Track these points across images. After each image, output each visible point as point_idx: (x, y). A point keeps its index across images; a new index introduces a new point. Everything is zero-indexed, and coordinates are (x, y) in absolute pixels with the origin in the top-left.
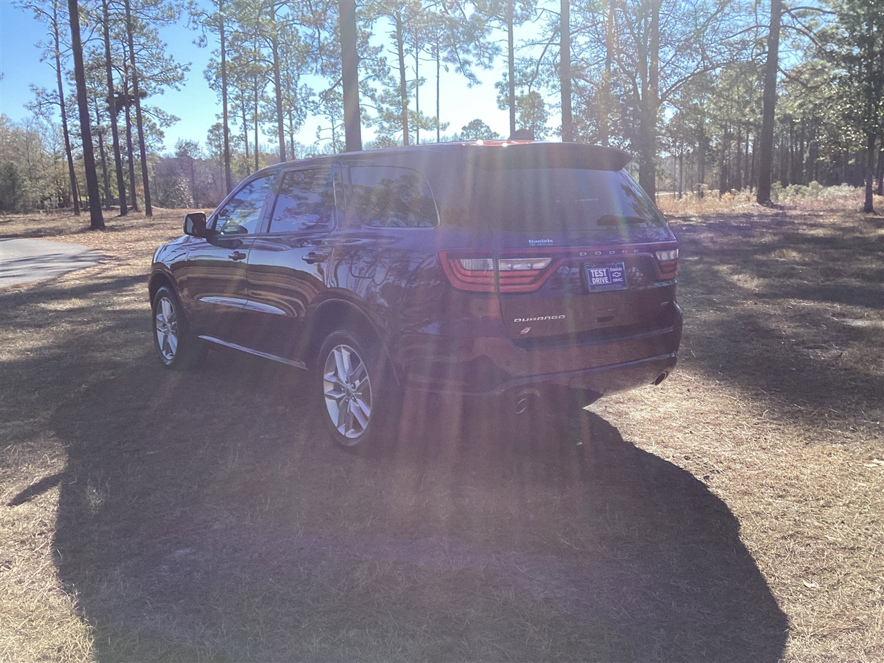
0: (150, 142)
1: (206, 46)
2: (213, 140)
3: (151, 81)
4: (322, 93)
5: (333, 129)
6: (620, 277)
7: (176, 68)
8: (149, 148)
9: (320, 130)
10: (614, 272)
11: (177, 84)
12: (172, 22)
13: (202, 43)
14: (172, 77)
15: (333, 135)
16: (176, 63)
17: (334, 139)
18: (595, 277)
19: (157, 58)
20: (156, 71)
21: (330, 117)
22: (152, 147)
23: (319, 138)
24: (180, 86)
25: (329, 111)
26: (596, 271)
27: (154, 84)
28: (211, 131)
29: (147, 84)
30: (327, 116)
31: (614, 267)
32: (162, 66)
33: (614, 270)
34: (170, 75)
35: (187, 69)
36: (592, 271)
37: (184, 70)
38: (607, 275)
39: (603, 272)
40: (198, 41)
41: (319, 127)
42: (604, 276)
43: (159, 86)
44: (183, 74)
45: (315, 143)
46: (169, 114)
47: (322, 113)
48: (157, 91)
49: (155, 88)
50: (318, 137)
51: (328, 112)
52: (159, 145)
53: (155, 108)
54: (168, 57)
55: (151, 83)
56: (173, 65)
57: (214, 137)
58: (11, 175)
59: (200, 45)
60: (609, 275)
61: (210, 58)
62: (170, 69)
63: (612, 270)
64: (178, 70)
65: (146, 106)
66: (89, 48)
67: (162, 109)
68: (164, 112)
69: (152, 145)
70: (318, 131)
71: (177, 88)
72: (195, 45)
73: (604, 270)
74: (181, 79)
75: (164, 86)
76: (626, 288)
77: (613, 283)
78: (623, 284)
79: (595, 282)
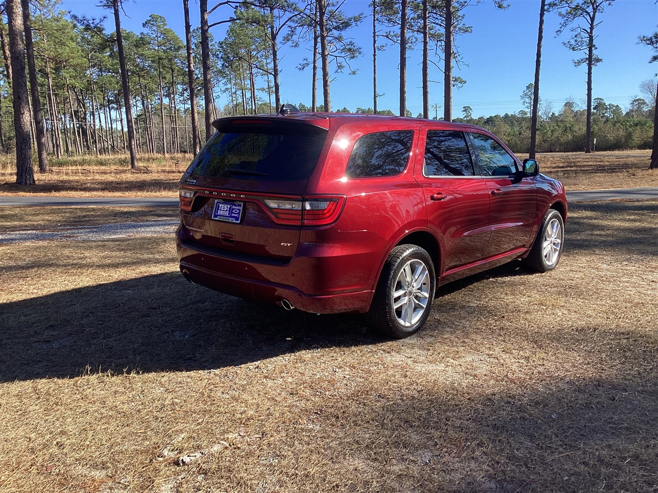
6: (237, 214)
10: (235, 209)
18: (221, 210)
31: (235, 205)
33: (236, 207)
36: (220, 205)
38: (229, 210)
39: (227, 207)
42: (227, 210)
60: (231, 210)
63: (234, 207)
73: (229, 206)
76: (239, 222)
77: (231, 217)
78: (237, 219)
79: (220, 212)
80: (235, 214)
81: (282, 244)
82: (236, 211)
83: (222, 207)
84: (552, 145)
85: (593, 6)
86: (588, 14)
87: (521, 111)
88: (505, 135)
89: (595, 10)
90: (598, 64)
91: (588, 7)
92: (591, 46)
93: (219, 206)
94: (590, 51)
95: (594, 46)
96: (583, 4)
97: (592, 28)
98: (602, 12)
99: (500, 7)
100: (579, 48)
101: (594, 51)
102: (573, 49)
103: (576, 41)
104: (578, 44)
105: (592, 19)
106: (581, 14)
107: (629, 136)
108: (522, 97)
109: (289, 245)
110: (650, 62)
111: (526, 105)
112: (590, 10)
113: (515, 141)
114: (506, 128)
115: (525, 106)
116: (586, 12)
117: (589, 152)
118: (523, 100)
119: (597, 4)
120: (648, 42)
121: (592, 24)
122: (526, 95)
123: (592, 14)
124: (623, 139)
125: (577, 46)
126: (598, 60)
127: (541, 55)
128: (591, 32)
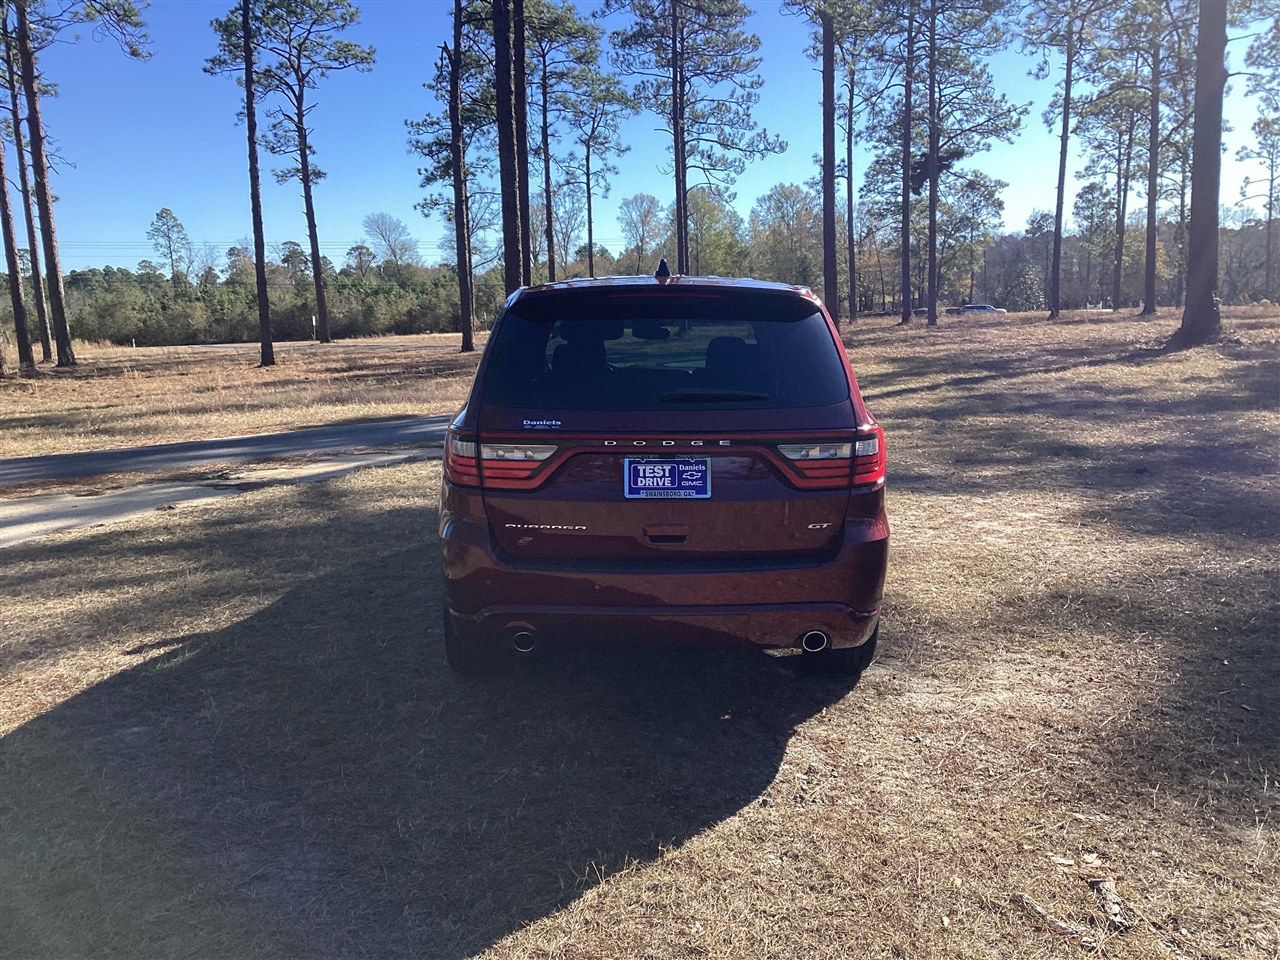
0: (984, 217)
1: (1047, 76)
2: (1082, 208)
3: (974, 134)
4: (1259, 124)
5: (1272, 180)
6: (698, 480)
7: (1009, 111)
8: (982, 225)
9: (1248, 183)
10: (686, 471)
11: (1010, 134)
12: (1001, 47)
13: (1040, 72)
14: (1002, 124)
15: (1271, 190)
16: (1009, 104)
17: (1270, 197)
18: (645, 477)
19: (984, 101)
20: (981, 119)
21: (1269, 162)
22: (984, 224)
23: (1244, 196)
24: (1014, 138)
25: (1268, 152)
26: (648, 468)
27: (977, 138)
28: (1080, 196)
29: (968, 139)
30: (1262, 160)
31: (687, 464)
32: (990, 112)
33: (687, 468)
34: (1000, 123)
35: (1025, 111)
36: (641, 468)
37: (1021, 113)
38: (672, 476)
40: (1035, 70)
41: (1247, 178)
42: (664, 476)
43: (983, 141)
44: (1019, 119)
45: (1236, 204)
46: (993, 179)
47: (1255, 155)
48: (981, 146)
49: (978, 143)
50: (1243, 194)
51: (1265, 154)
52: (996, 221)
53: (974, 172)
54: (999, 98)
55: (973, 137)
56: (1005, 108)
57: (1084, 205)
58: (804, 270)
59: (1037, 76)
60: (676, 475)
61: (1054, 92)
62: (1001, 115)
63: (682, 467)
64: (1013, 114)
65: (962, 170)
66: (893, 98)
67: (984, 173)
68: (986, 177)
69: (985, 221)
70: (1243, 185)
71: (1009, 140)
72: (1032, 77)
73: (667, 468)
74: (1015, 126)
75: (992, 140)
76: (709, 495)
77: (680, 487)
78: (701, 490)
79: (641, 483)
80: (692, 481)
81: (810, 527)
82: (692, 475)
83: (647, 471)
84: (233, 328)
85: (297, 75)
86: (290, 87)
87: (143, 261)
88: (134, 309)
89: (301, 80)
90: (319, 180)
91: (287, 74)
92: (304, 148)
93: (637, 471)
94: (304, 156)
95: (310, 147)
96: (278, 68)
97: (300, 115)
98: (313, 88)
99: (134, 53)
100: (282, 148)
101: (310, 158)
102: (272, 149)
103: (276, 135)
104: (279, 142)
105: (300, 99)
106: (277, 87)
107: (369, 312)
108: (151, 236)
109: (825, 525)
110: (422, 186)
111: (161, 250)
112: (292, 79)
113: (158, 322)
114: (136, 296)
115: (159, 253)
116: (287, 84)
117: (328, 341)
118: (153, 241)
119: (304, 73)
120: (426, 151)
121: (299, 107)
122: (157, 230)
123: (296, 89)
124: (360, 318)
125: (279, 144)
126: (319, 174)
127: (257, 159)
128: (300, 121)
